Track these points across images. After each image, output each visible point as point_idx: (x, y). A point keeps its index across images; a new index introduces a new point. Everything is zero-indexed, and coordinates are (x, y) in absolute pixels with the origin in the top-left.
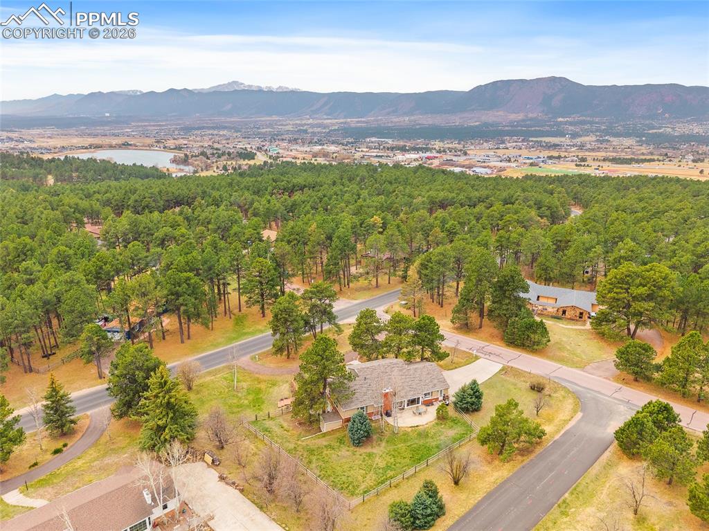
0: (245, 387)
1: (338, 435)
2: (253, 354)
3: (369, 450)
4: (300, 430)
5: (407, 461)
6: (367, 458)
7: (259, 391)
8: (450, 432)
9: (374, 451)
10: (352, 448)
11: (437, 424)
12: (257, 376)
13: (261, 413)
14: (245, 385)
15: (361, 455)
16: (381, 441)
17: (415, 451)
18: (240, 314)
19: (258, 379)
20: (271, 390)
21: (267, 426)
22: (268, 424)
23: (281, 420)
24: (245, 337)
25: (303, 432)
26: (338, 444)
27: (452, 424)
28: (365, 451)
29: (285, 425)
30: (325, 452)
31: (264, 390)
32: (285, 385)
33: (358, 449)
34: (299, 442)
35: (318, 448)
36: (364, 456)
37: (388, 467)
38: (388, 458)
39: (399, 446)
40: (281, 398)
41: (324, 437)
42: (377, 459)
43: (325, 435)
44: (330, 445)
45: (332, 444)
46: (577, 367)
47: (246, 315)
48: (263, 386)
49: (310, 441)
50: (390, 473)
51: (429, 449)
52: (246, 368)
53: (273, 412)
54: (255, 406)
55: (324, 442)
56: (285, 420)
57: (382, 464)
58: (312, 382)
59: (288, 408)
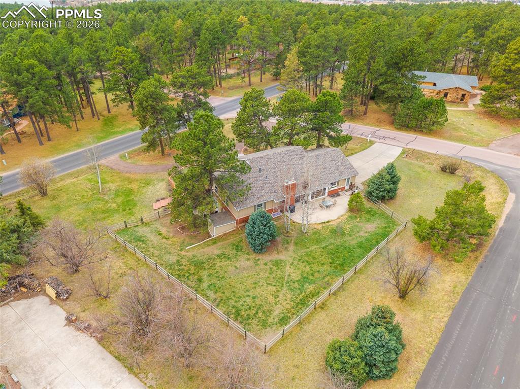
0: (113, 188)
1: (232, 240)
2: (122, 152)
3: (274, 256)
4: (183, 236)
5: (327, 268)
6: (274, 268)
7: (130, 192)
8: (370, 227)
9: (282, 257)
10: (253, 256)
11: (350, 217)
12: (128, 175)
13: (133, 218)
14: (113, 186)
15: (266, 264)
16: (288, 243)
17: (333, 253)
18: (109, 115)
19: (129, 178)
20: (144, 190)
21: (140, 234)
22: (142, 231)
23: (158, 226)
24: (114, 136)
25: (187, 240)
26: (234, 251)
27: (368, 216)
28: (270, 258)
29: (164, 231)
30: (218, 264)
31: (136, 191)
32: (161, 184)
33: (260, 257)
34: (183, 253)
35: (209, 259)
36: (270, 265)
37: (304, 279)
38: (302, 266)
39: (313, 248)
40: (156, 198)
41: (214, 243)
42: (288, 268)
43: (215, 241)
44: (223, 254)
45: (227, 252)
46: (480, 146)
47: (116, 116)
48: (134, 186)
49: (197, 250)
50: (310, 288)
51: (350, 250)
52: (114, 167)
53: (147, 216)
54: (124, 210)
55: (215, 250)
56: (164, 225)
57: (296, 276)
58: (193, 177)
59: (165, 210)
